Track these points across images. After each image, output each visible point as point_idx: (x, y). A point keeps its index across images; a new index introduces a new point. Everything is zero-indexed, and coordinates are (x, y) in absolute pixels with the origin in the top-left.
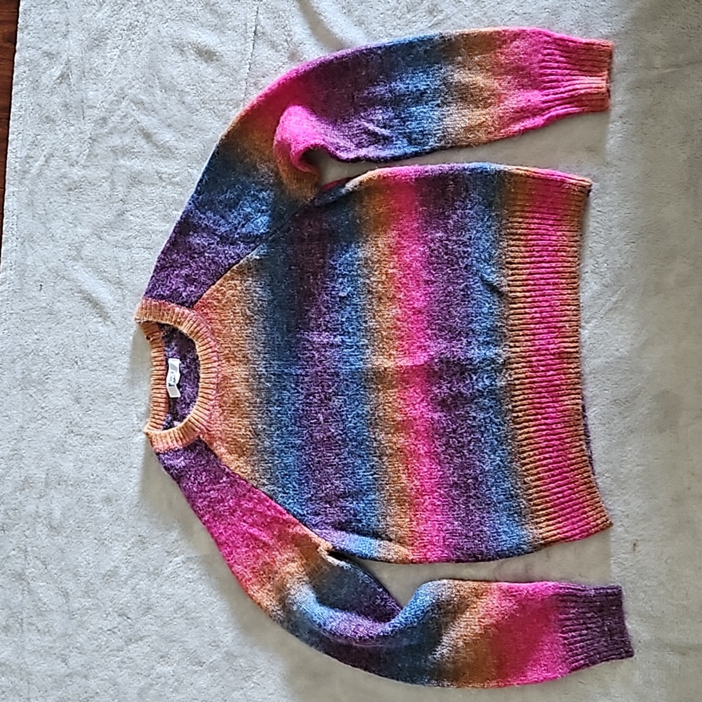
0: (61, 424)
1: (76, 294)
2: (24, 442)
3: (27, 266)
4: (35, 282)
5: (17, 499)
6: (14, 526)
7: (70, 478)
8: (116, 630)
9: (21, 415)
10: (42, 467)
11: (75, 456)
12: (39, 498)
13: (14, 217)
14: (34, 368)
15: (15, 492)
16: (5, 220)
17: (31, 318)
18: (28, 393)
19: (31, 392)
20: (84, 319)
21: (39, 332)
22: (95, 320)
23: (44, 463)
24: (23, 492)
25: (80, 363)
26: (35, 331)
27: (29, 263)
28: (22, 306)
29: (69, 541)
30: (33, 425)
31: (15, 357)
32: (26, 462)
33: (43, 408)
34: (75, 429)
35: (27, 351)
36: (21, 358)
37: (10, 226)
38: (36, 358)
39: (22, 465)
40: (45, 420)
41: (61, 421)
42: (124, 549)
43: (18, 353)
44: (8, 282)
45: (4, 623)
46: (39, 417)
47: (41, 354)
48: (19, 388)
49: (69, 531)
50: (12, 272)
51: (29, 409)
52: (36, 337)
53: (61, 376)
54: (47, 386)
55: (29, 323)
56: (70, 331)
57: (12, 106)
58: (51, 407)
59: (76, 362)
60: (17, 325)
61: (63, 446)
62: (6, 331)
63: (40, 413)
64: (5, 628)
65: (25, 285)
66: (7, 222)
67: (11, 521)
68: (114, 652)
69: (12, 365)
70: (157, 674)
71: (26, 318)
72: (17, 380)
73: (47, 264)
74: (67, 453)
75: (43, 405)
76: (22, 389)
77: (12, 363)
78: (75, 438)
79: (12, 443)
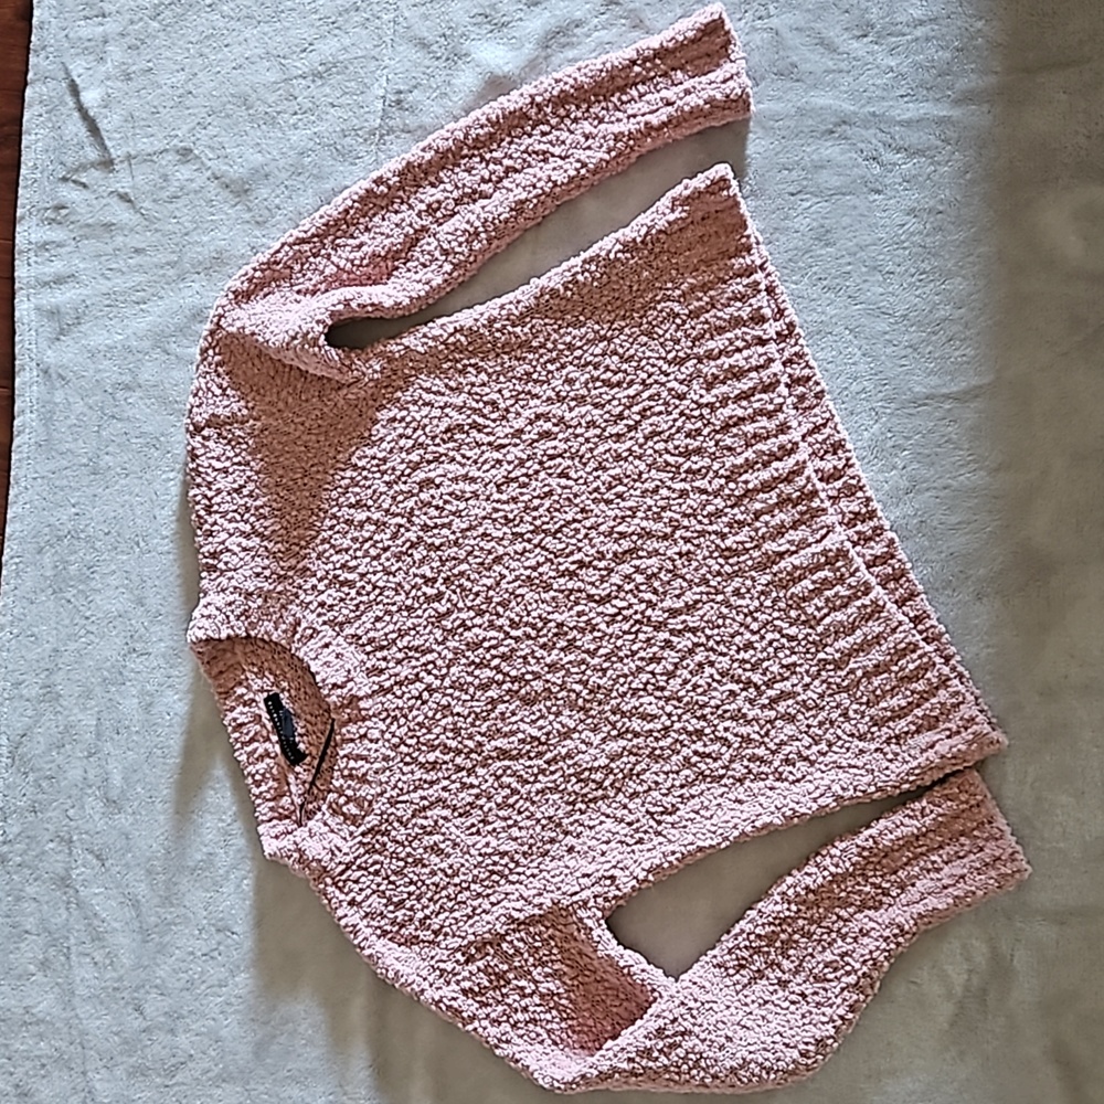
0: (117, 640)
1: (134, 441)
2: (61, 673)
3: (56, 404)
4: (70, 427)
5: (53, 761)
6: (50, 804)
7: (134, 721)
8: (215, 954)
9: (54, 632)
10: (91, 709)
11: (139, 687)
12: (87, 758)
13: (33, 332)
14: (72, 558)
15: (50, 750)
16: (17, 339)
17: (65, 482)
18: (64, 598)
19: (68, 596)
20: (148, 476)
21: (78, 503)
22: (164, 476)
23: (93, 703)
24: (62, 750)
25: (142, 544)
26: (73, 501)
27: (58, 400)
28: (52, 465)
29: (137, 821)
30: (72, 646)
31: (43, 544)
32: (65, 703)
33: (87, 618)
34: (138, 646)
35: (61, 533)
36: (51, 546)
37: (27, 346)
38: (75, 542)
39: (59, 709)
40: (92, 637)
41: (117, 636)
42: (220, 825)
43: (48, 538)
44: (27, 431)
45: (41, 957)
46: (83, 632)
47: (82, 536)
48: (50, 591)
49: (136, 803)
50: (33, 416)
51: (67, 622)
52: (73, 510)
53: (114, 567)
54: (93, 584)
55: (62, 490)
56: (126, 497)
57: (23, 166)
58: (100, 615)
59: (138, 544)
60: (45, 494)
61: (121, 673)
62: (28, 506)
63: (84, 626)
64: (42, 964)
65: (55, 433)
66: (21, 341)
67: (45, 796)
68: (214, 989)
69: (38, 557)
70: (282, 1017)
71: (57, 483)
72: (47, 578)
73: (86, 399)
74: (128, 684)
75: (88, 614)
76: (54, 592)
77: (39, 552)
78: (138, 660)
79: (42, 676)
